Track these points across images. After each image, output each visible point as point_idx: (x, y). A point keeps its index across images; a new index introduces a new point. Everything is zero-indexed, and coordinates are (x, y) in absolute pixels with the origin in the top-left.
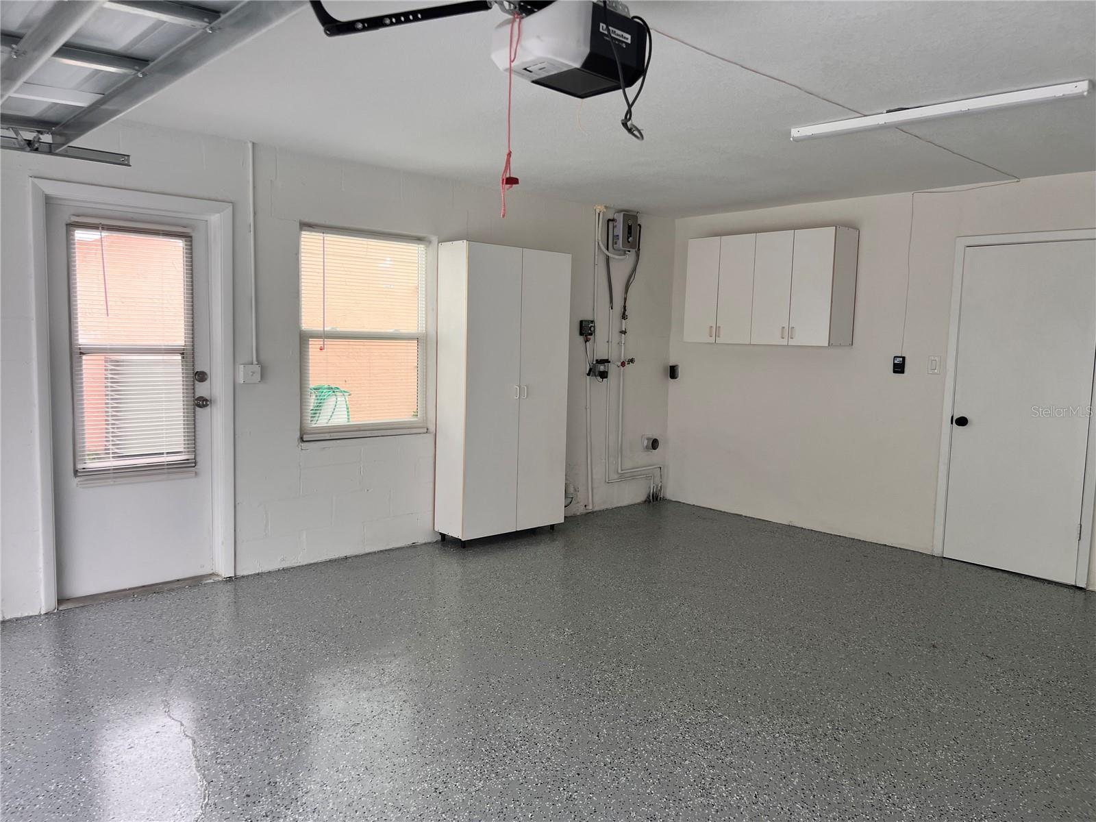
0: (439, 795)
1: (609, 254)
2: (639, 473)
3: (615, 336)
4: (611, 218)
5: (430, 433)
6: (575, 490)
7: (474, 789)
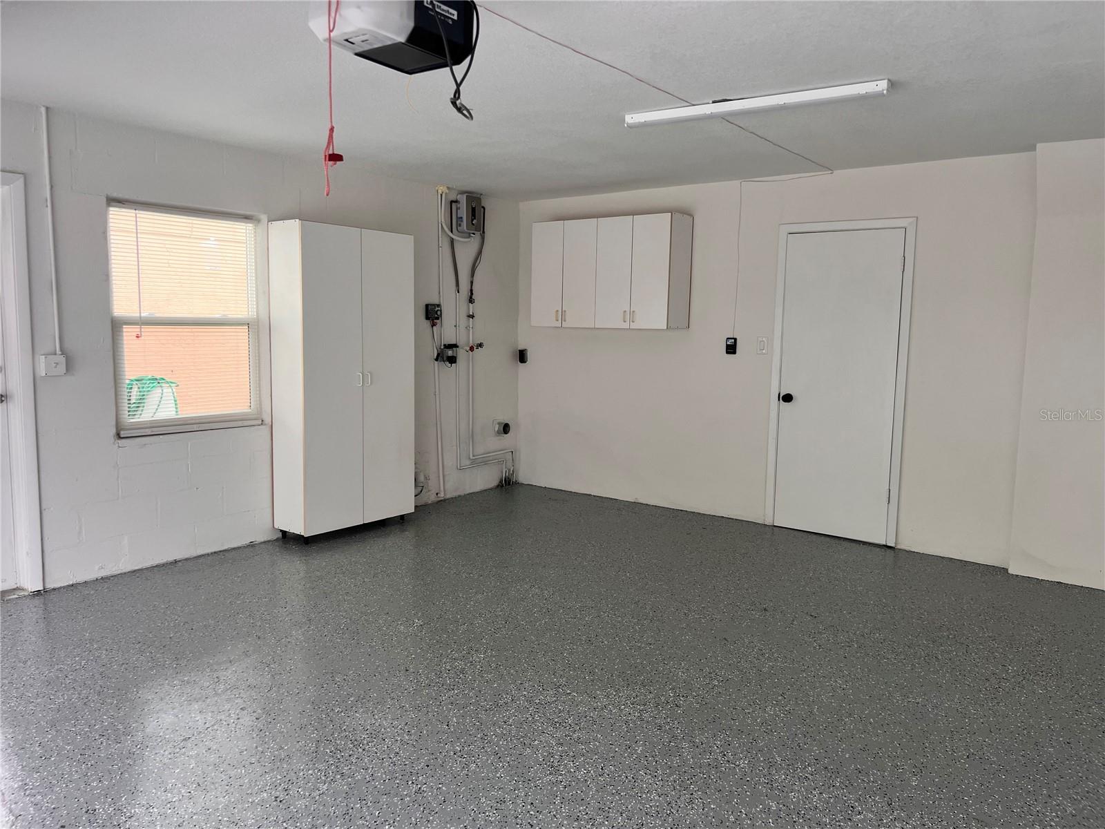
0: (279, 804)
1: (454, 237)
2: (491, 458)
3: (463, 321)
4: (454, 199)
5: (265, 425)
6: (426, 478)
7: (318, 793)
